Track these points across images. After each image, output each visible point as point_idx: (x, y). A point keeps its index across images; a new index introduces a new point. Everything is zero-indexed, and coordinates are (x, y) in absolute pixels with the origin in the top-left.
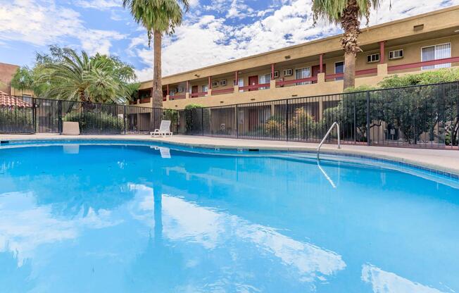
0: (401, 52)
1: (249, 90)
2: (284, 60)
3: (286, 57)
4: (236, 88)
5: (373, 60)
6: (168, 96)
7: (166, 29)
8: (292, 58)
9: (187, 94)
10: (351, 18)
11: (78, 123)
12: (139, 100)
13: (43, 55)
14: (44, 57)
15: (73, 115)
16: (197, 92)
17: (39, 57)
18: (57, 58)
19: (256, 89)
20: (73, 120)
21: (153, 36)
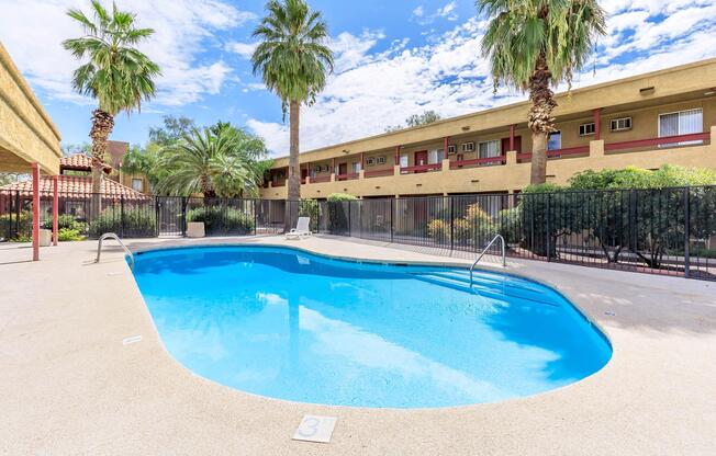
0: (628, 121)
1: (416, 172)
2: (462, 132)
3: (464, 129)
4: (397, 168)
5: (588, 132)
6: (308, 178)
7: (305, 98)
8: (472, 130)
9: (333, 176)
10: (541, 88)
11: (203, 224)
12: (270, 183)
13: (156, 130)
14: (158, 133)
15: (197, 212)
16: (346, 173)
17: (152, 132)
18: (172, 131)
19: (425, 171)
20: (198, 219)
21: (288, 108)
